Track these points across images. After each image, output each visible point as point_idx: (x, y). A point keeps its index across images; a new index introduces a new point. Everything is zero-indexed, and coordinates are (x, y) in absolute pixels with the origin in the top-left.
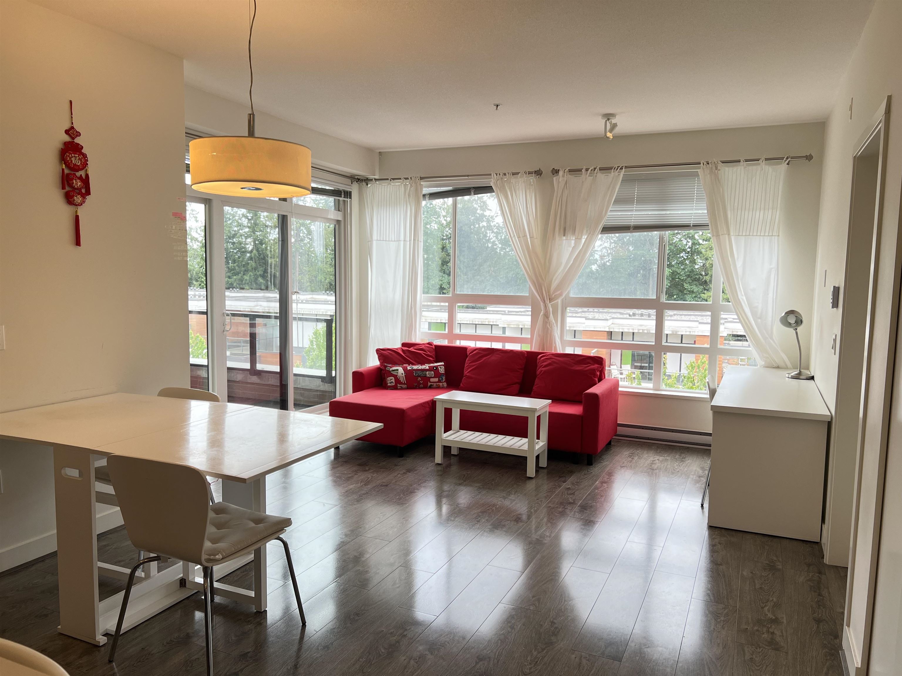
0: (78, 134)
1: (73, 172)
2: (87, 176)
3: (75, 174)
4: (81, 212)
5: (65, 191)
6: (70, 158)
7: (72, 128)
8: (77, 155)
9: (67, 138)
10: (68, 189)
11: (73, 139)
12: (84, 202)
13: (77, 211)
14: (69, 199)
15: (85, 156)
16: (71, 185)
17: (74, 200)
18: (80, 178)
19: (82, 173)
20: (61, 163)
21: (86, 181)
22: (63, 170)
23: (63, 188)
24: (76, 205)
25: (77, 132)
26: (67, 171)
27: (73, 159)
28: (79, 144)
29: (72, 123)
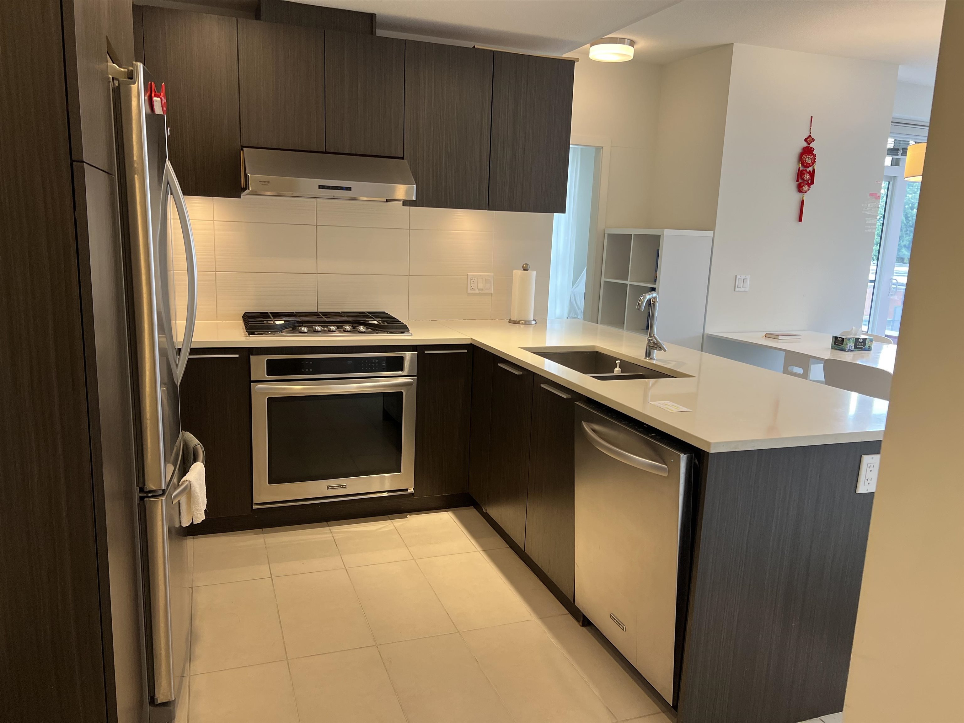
0: (813, 140)
1: (805, 169)
2: (814, 170)
3: (806, 170)
4: (806, 197)
5: (798, 183)
6: (805, 159)
7: (810, 136)
8: (810, 156)
9: (805, 144)
10: (800, 181)
11: (809, 144)
12: (809, 190)
13: (803, 197)
14: (800, 188)
15: (814, 156)
16: (803, 179)
17: (803, 189)
18: (809, 172)
19: (811, 169)
20: (799, 163)
21: (812, 174)
22: (799, 168)
23: (797, 181)
24: (803, 192)
25: (812, 139)
26: (801, 169)
27: (807, 159)
28: (812, 148)
29: (810, 133)
